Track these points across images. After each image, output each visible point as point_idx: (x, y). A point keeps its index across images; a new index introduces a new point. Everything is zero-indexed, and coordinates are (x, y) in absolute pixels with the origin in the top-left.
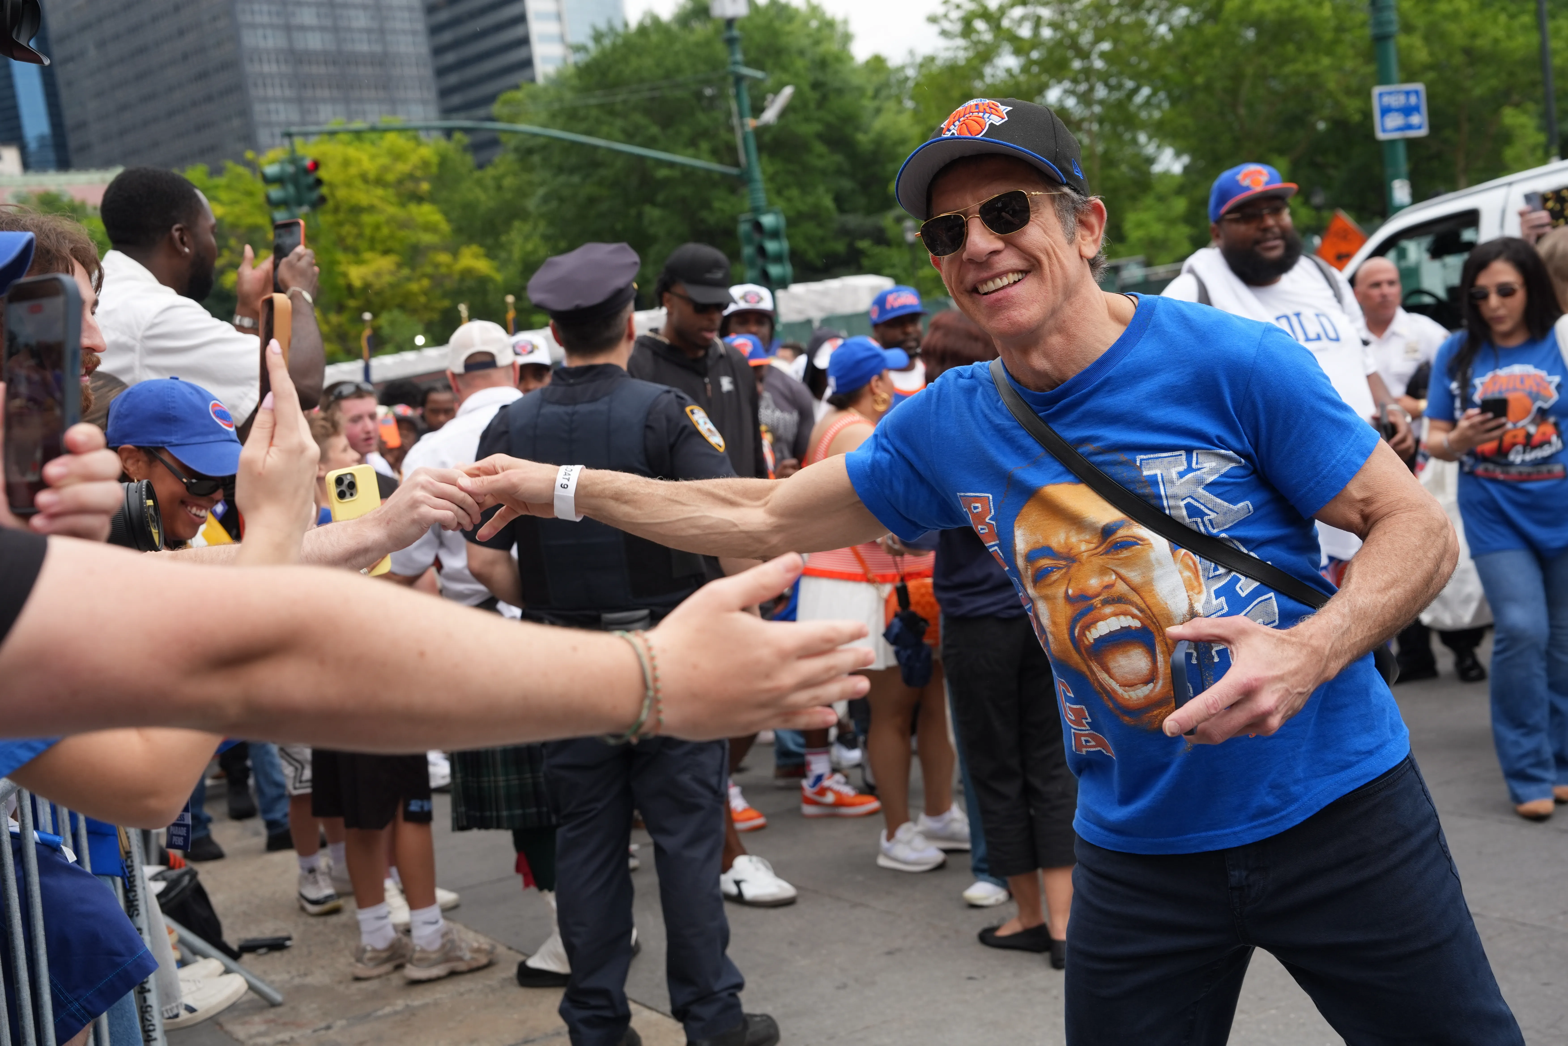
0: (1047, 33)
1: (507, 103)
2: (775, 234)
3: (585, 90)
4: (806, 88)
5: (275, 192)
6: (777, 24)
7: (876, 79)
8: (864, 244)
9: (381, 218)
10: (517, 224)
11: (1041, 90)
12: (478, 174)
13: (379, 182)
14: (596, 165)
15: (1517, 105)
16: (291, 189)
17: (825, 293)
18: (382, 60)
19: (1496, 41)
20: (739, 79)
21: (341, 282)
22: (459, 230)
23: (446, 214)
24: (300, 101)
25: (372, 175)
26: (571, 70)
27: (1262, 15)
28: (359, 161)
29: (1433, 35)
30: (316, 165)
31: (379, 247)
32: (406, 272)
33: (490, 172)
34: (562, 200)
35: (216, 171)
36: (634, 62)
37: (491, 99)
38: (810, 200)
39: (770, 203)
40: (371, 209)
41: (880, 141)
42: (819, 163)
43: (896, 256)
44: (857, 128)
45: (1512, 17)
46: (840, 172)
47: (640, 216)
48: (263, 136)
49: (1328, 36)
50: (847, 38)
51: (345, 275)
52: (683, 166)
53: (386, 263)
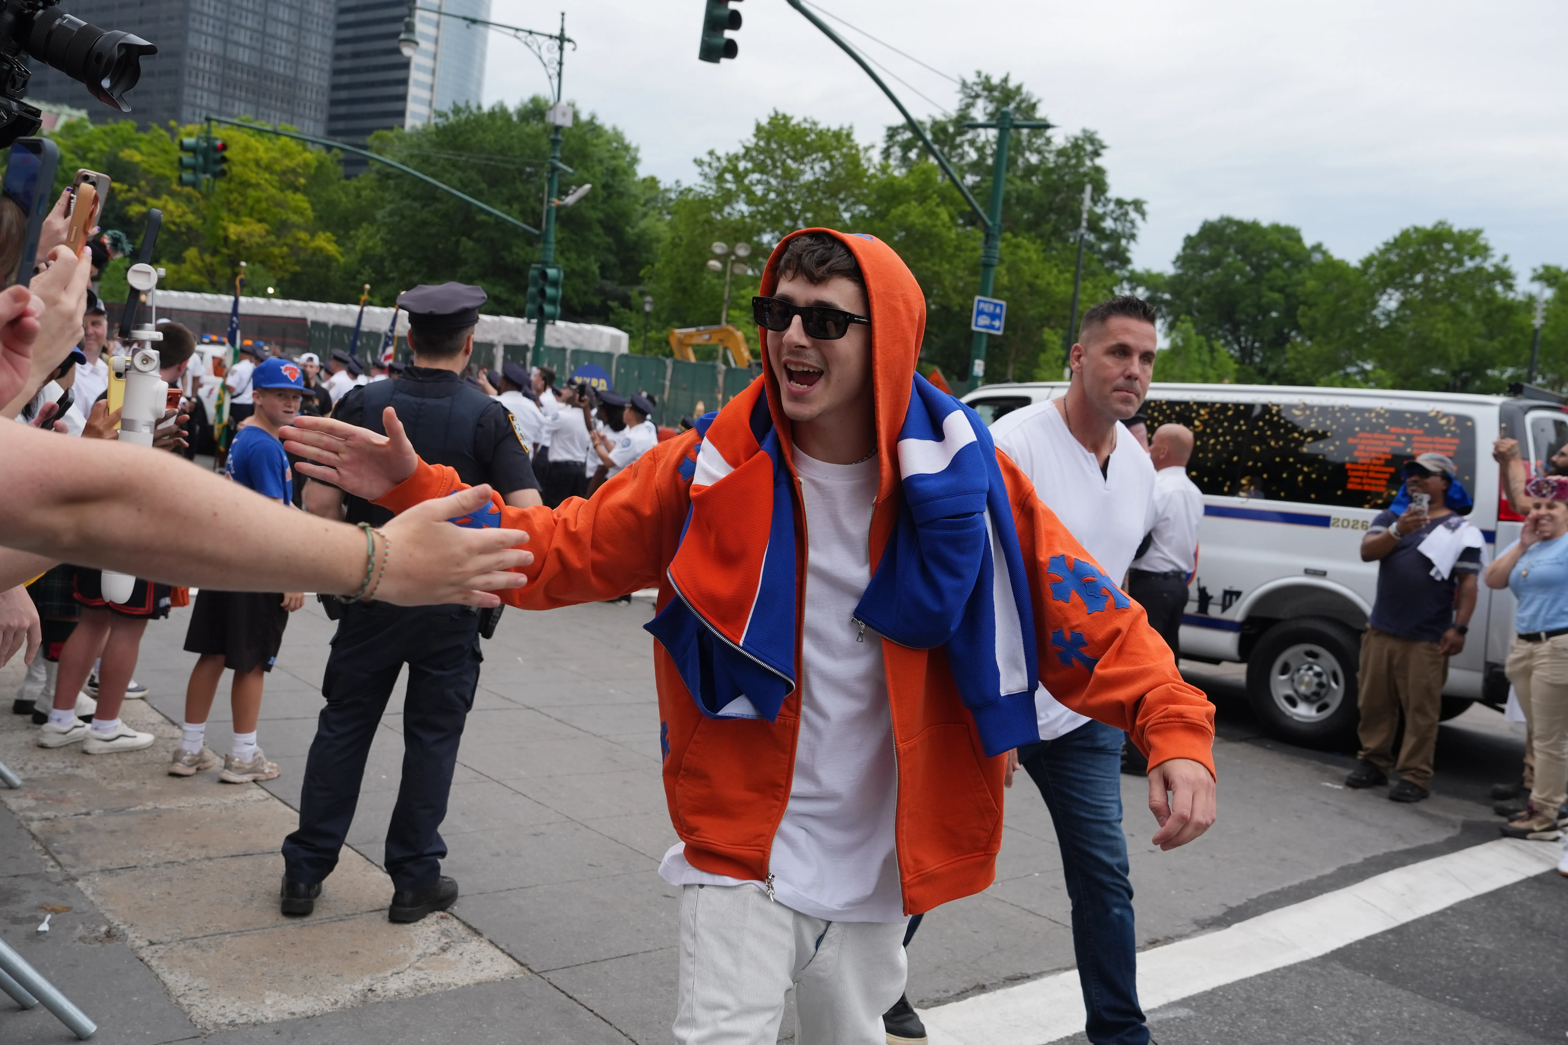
0: (772, 196)
1: (377, 137)
2: (554, 284)
3: (439, 145)
4: (599, 187)
5: (187, 158)
6: (589, 136)
7: (649, 194)
8: (613, 304)
9: (264, 195)
10: (364, 225)
11: (760, 231)
12: (343, 182)
13: (268, 168)
14: (436, 199)
15: (1052, 328)
16: (201, 159)
17: (579, 332)
18: (292, 83)
19: (1049, 284)
20: (554, 169)
21: (221, 233)
22: (320, 218)
23: (313, 204)
24: (221, 94)
25: (263, 163)
26: (432, 128)
27: (913, 225)
28: (257, 150)
29: (1013, 269)
30: (224, 147)
31: (256, 215)
32: (272, 238)
33: (354, 183)
34: (403, 217)
35: (143, 128)
36: (480, 134)
37: (369, 131)
38: (583, 264)
39: (557, 262)
40: (257, 186)
41: (641, 235)
42: (596, 240)
43: (633, 316)
44: (628, 224)
45: (1061, 272)
46: (608, 250)
47: (458, 242)
48: (186, 112)
49: (951, 250)
50: (635, 161)
51: (225, 229)
52: (497, 217)
53: (259, 228)
